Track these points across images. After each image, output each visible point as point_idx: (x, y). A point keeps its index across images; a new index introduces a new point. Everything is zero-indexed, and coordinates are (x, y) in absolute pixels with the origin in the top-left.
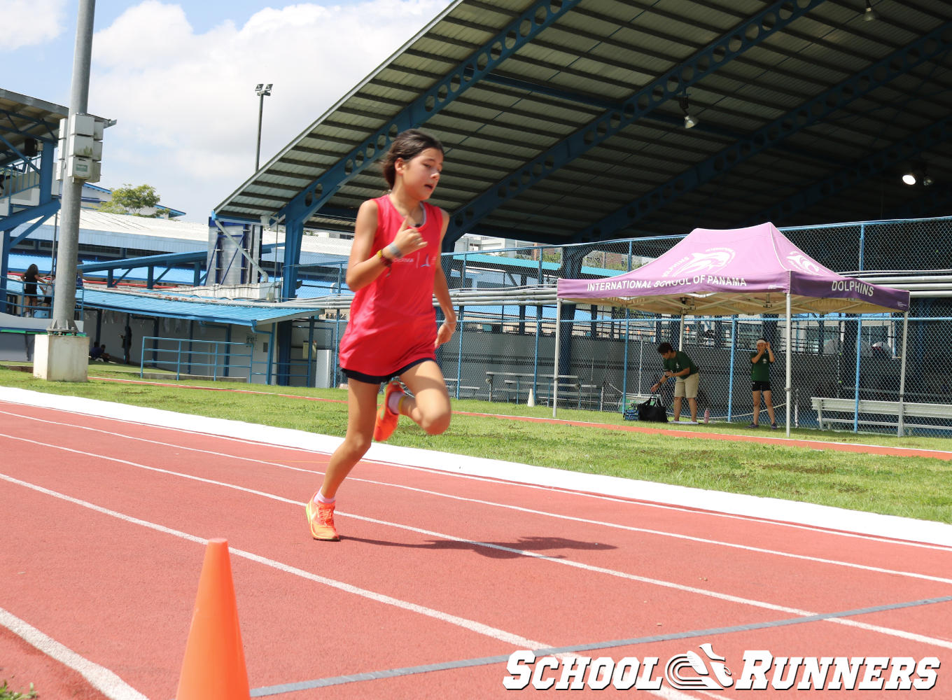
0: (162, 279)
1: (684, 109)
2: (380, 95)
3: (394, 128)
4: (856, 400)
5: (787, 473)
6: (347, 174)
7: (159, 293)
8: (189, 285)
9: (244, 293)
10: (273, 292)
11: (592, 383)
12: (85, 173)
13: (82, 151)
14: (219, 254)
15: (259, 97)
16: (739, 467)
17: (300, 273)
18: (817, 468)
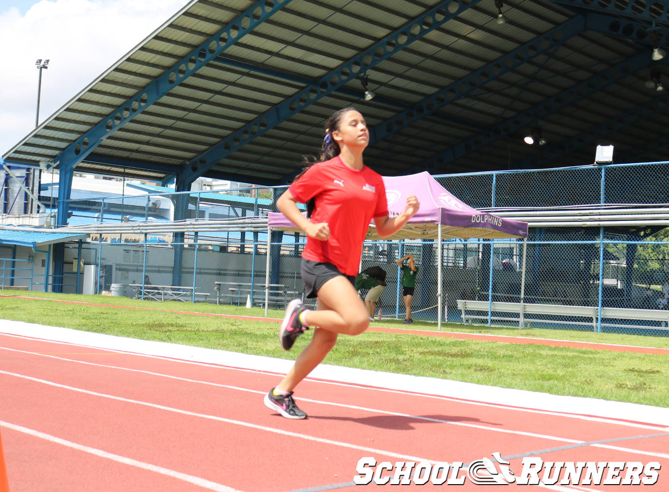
1: (364, 86)
2: (134, 71)
3: (145, 96)
4: (490, 302)
5: (438, 357)
6: (108, 130)
9: (27, 221)
10: (49, 221)
11: (295, 290)
14: (7, 191)
15: (39, 70)
16: (402, 353)
18: (459, 353)
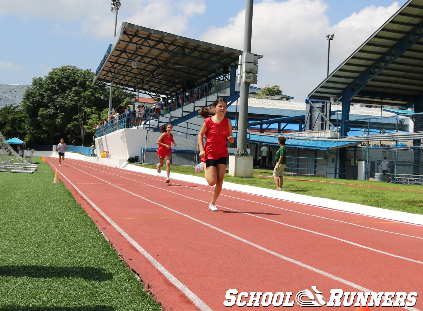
0: (284, 129)
3: (394, 52)
6: (371, 75)
7: (283, 135)
8: (297, 131)
9: (323, 134)
10: (336, 134)
12: (250, 80)
13: (249, 70)
14: (311, 116)
15: (328, 41)
17: (349, 124)
